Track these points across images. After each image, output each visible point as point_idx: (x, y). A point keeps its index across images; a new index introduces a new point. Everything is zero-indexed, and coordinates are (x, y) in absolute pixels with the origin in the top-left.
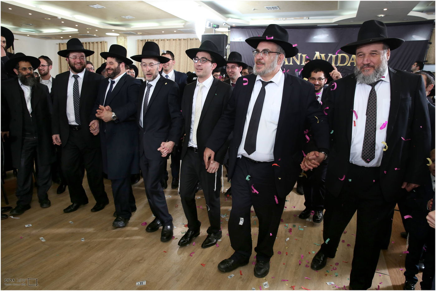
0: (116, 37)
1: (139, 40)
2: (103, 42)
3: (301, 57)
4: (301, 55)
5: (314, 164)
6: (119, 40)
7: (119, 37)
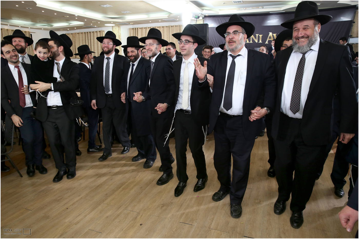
0: (111, 27)
1: (130, 28)
2: (101, 31)
3: (259, 36)
4: (258, 35)
5: (256, 116)
6: (114, 29)
7: (114, 27)
